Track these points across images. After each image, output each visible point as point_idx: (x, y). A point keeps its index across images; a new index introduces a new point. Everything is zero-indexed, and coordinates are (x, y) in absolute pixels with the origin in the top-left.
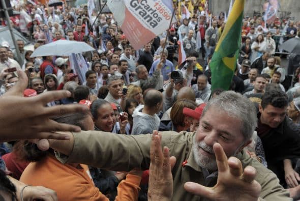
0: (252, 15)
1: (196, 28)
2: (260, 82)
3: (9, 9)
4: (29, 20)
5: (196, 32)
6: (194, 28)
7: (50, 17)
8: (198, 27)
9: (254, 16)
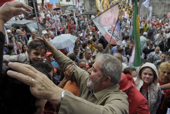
0: (163, 17)
1: (130, 24)
2: (163, 57)
3: (37, 13)
4: (44, 17)
5: (131, 26)
6: (130, 23)
7: (54, 16)
8: (131, 23)
9: (164, 17)
